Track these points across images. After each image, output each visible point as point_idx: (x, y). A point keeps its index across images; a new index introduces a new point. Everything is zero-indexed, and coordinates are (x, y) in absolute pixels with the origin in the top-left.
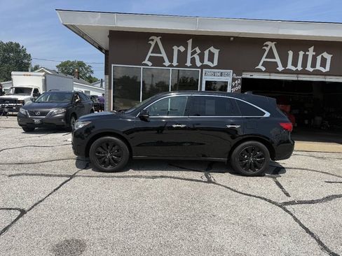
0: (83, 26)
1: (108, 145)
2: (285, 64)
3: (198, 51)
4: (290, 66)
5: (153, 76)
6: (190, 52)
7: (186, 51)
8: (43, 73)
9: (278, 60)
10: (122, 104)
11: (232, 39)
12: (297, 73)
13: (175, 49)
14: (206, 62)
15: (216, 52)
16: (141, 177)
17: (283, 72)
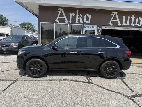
0: (25, 2)
1: (35, 63)
2: (121, 22)
3: (81, 16)
4: (124, 24)
5: (60, 29)
6: (77, 16)
7: (76, 16)
8: (11, 27)
9: (118, 20)
10: (47, 41)
11: (97, 10)
12: (127, 26)
13: (71, 14)
14: (85, 21)
15: (90, 16)
16: (53, 80)
17: (120, 26)
